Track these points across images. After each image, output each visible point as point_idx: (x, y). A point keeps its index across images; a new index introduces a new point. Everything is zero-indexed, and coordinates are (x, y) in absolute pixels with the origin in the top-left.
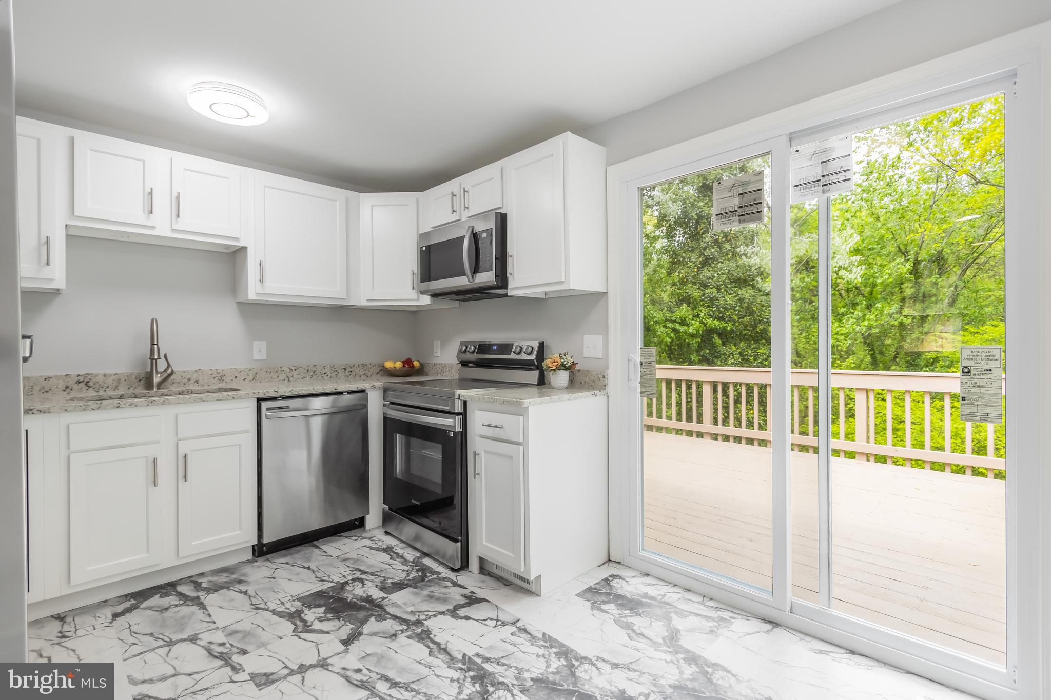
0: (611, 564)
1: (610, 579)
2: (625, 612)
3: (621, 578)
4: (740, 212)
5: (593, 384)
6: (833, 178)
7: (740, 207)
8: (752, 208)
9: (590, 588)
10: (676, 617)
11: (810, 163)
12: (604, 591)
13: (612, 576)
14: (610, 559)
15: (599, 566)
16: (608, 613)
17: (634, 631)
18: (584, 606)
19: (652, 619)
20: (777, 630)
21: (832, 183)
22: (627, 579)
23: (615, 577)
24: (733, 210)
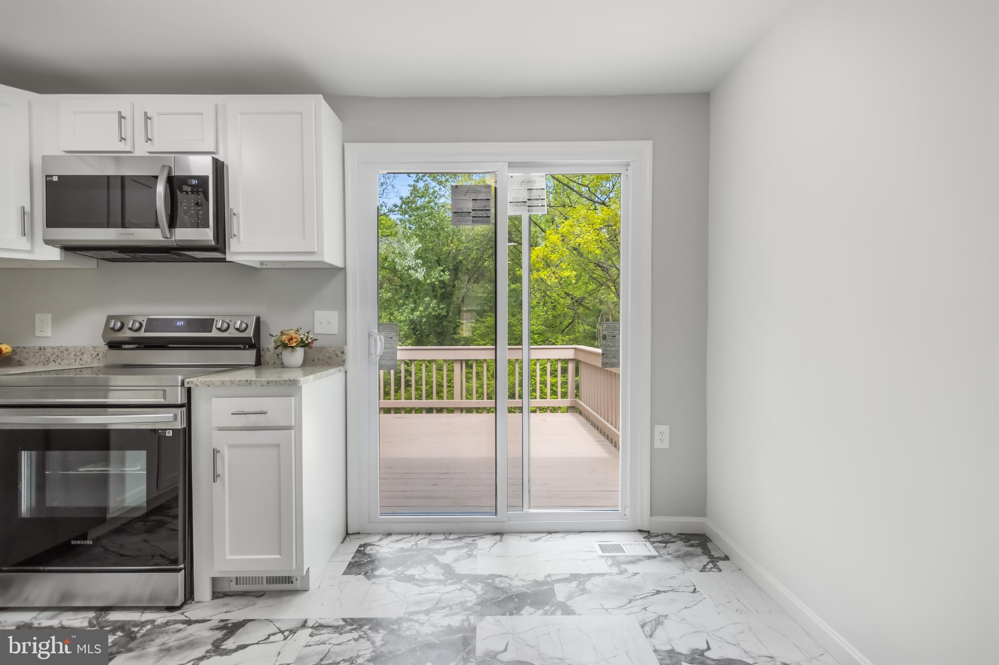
0: (351, 537)
1: (362, 549)
2: (399, 569)
3: (370, 545)
4: (473, 214)
5: (329, 361)
6: (535, 203)
7: (473, 210)
8: (483, 212)
9: (350, 563)
10: (438, 556)
11: (520, 188)
12: (366, 561)
13: (361, 546)
14: (349, 533)
15: (342, 542)
16: (385, 576)
17: (417, 580)
18: (359, 580)
19: (424, 565)
20: (504, 537)
21: (534, 206)
22: (377, 544)
23: (365, 546)
24: (468, 211)
